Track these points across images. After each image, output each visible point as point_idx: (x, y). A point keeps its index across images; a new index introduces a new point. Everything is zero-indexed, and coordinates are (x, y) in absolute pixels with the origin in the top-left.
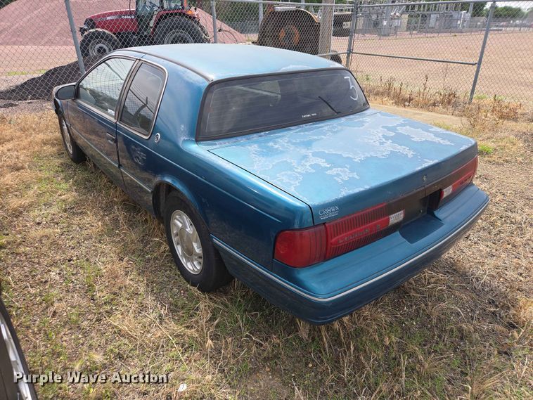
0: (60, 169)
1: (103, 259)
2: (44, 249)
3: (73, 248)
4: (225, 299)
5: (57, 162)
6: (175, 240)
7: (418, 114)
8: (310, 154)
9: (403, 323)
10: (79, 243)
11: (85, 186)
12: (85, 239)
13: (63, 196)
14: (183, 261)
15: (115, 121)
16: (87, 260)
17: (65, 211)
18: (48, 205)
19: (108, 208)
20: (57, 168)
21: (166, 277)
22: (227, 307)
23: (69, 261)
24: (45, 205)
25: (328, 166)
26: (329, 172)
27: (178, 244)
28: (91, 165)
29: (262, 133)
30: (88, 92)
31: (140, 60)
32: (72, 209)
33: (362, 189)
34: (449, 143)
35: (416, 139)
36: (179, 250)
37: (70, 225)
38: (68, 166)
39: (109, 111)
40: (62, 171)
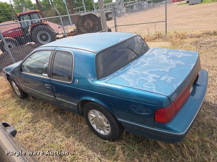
0: (16, 104)
1: (59, 140)
2: (30, 144)
3: (43, 139)
4: (123, 142)
5: (14, 101)
6: (91, 122)
7: (151, 44)
8: (148, 73)
9: (196, 129)
10: (44, 135)
11: (33, 108)
12: (46, 133)
13: (25, 116)
14: (98, 130)
15: (49, 78)
16: (52, 142)
17: (30, 123)
18: (20, 122)
19: (49, 115)
20: (15, 104)
21: (92, 139)
22: (126, 145)
23: (44, 145)
24: (18, 122)
25: (159, 76)
26: (162, 79)
27: (93, 124)
28: (31, 98)
29: (121, 69)
30: (25, 67)
31: (55, 50)
32: (32, 120)
33: (180, 83)
34: (191, 55)
35: (179, 56)
36: (94, 126)
37: (35, 128)
38: (20, 101)
39: (44, 74)
40: (18, 104)
